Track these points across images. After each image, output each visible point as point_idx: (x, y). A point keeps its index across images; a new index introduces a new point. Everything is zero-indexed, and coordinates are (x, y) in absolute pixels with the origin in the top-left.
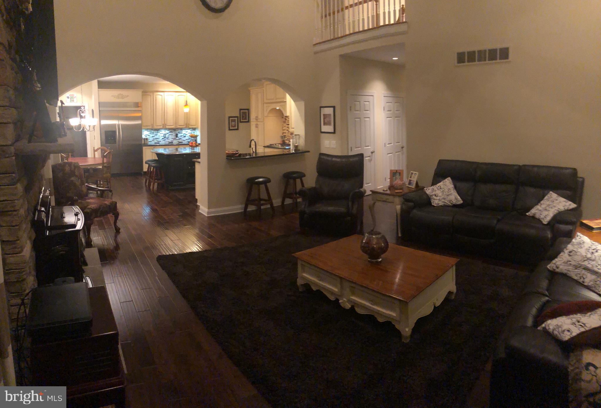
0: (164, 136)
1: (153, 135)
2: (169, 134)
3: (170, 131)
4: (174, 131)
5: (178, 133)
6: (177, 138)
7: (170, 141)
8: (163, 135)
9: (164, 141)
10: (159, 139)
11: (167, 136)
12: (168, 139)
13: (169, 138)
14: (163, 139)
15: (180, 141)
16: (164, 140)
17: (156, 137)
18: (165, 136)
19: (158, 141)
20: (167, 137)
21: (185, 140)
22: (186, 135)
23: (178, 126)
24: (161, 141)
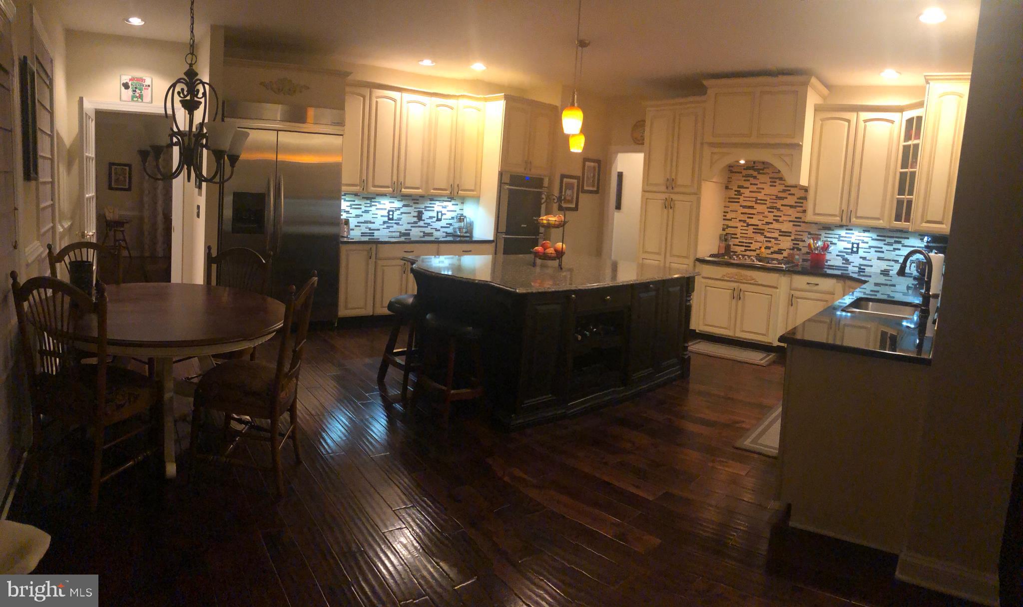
0: (388, 216)
1: (358, 212)
2: (402, 210)
3: (406, 203)
4: (414, 203)
5: (423, 210)
6: (421, 223)
7: (402, 229)
8: (385, 213)
9: (388, 230)
10: (374, 223)
11: (395, 217)
12: (397, 224)
13: (401, 223)
14: (384, 223)
15: (428, 230)
16: (388, 227)
17: (366, 217)
18: (391, 217)
19: (370, 229)
20: (395, 218)
21: (439, 228)
22: (442, 215)
23: (432, 191)
24: (379, 230)
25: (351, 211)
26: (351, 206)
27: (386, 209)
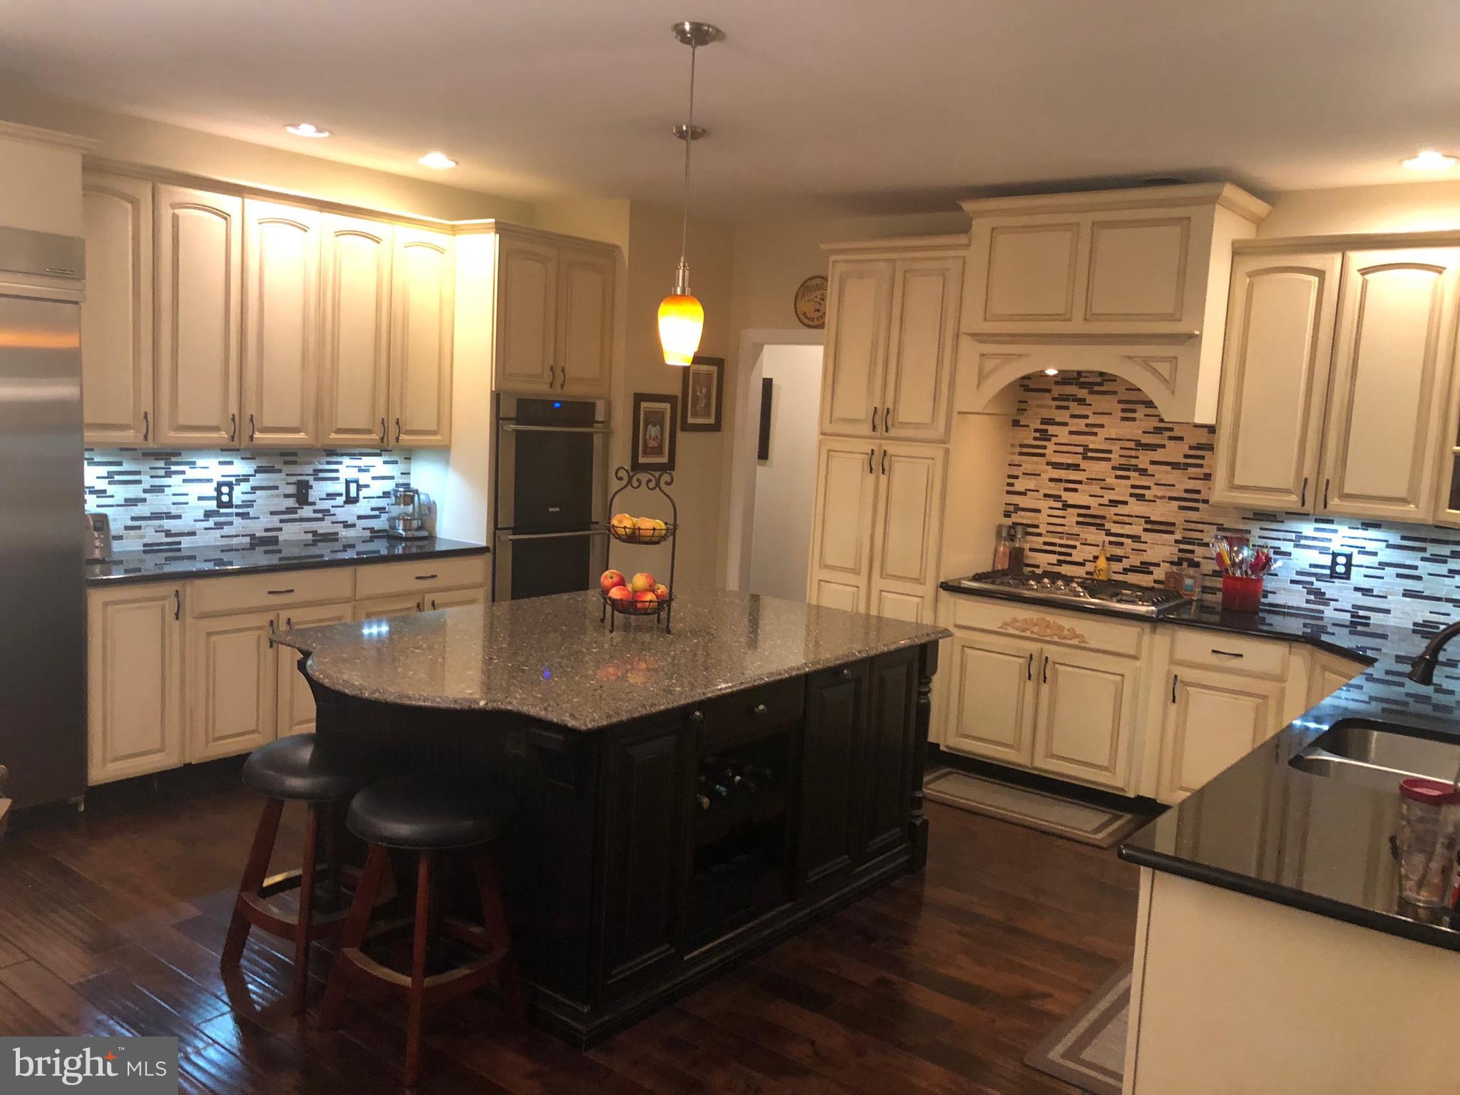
0: (218, 499)
1: (134, 491)
2: (253, 482)
3: (262, 462)
4: (286, 463)
5: (311, 479)
6: (306, 512)
7: (258, 528)
8: (210, 490)
9: (218, 533)
10: (179, 517)
11: (238, 497)
12: (244, 516)
13: (252, 511)
14: (208, 514)
15: (324, 527)
16: (219, 526)
17: (162, 502)
18: (225, 498)
19: (168, 534)
20: (236, 501)
21: (351, 519)
22: (359, 487)
23: (333, 436)
24: (193, 534)
25: (111, 489)
26: (110, 475)
27: (210, 481)
